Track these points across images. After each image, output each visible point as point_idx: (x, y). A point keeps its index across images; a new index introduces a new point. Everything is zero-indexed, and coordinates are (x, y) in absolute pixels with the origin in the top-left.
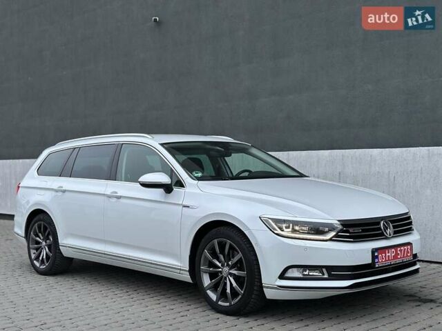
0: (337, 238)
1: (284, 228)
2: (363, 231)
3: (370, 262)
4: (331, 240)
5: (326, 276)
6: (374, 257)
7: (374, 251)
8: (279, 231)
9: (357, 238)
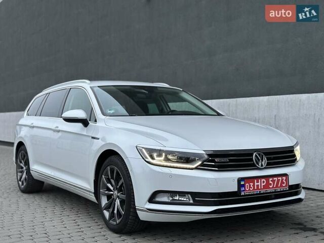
0: (203, 167)
1: (155, 156)
2: (231, 161)
3: (236, 190)
4: (196, 168)
5: (191, 202)
6: (240, 186)
7: (240, 180)
8: (150, 159)
9: (222, 168)
